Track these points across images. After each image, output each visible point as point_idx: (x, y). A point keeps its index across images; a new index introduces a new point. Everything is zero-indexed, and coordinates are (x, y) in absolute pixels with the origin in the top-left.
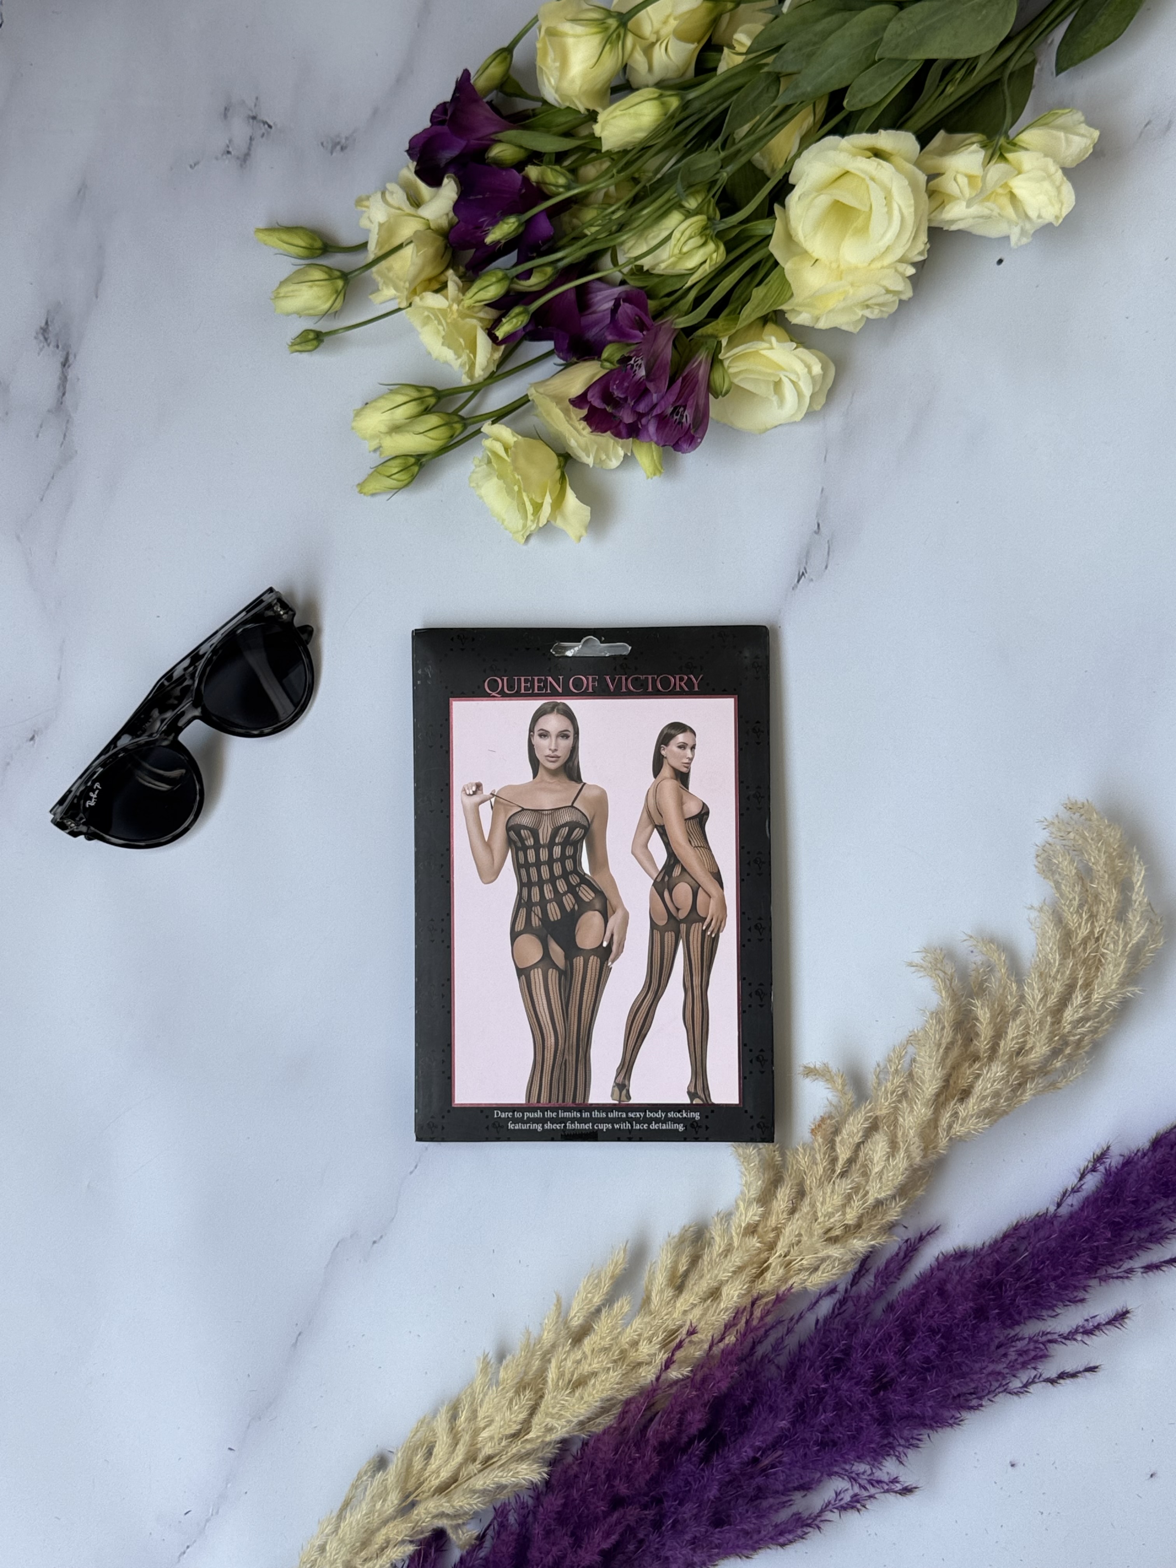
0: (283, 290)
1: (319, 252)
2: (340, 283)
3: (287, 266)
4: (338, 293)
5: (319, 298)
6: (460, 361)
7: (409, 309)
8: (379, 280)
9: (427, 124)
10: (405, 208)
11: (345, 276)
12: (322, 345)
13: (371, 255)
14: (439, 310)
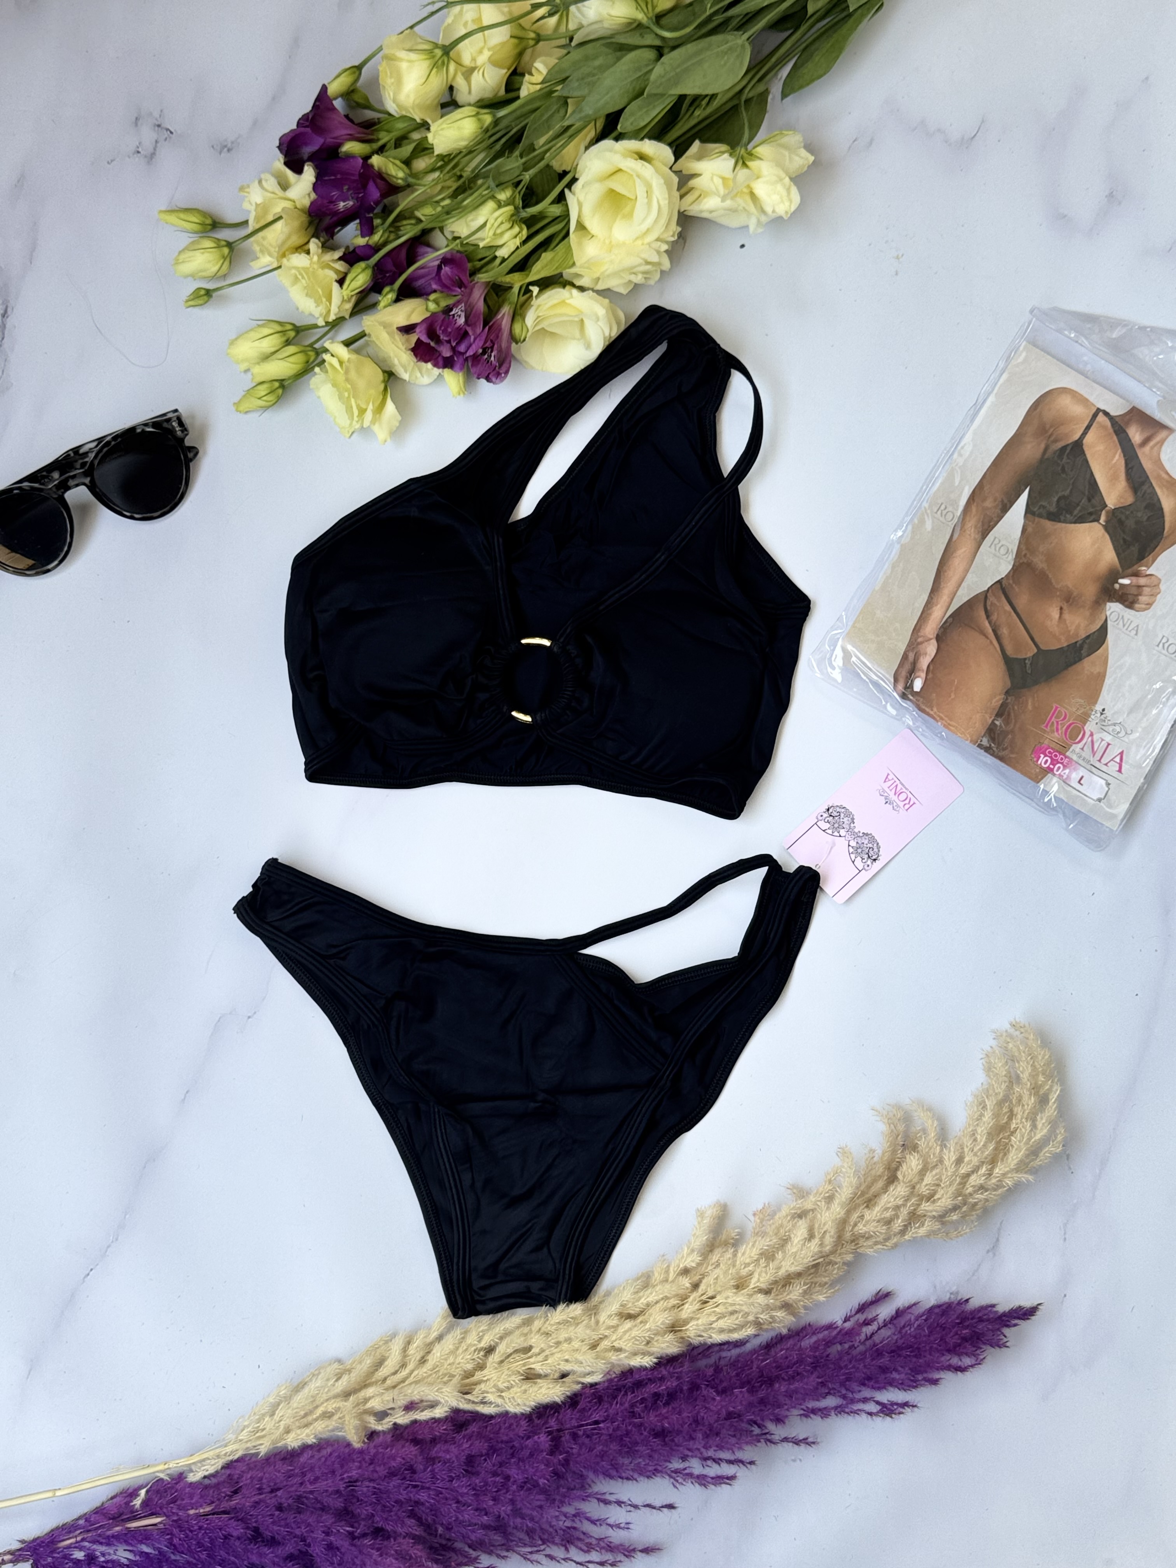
0: (182, 257)
1: (209, 227)
2: (226, 250)
3: (185, 239)
4: (224, 258)
5: (209, 262)
6: (320, 308)
7: (279, 270)
8: (257, 248)
9: (295, 127)
10: (277, 192)
11: (229, 245)
12: (212, 299)
13: (250, 229)
14: (303, 268)
